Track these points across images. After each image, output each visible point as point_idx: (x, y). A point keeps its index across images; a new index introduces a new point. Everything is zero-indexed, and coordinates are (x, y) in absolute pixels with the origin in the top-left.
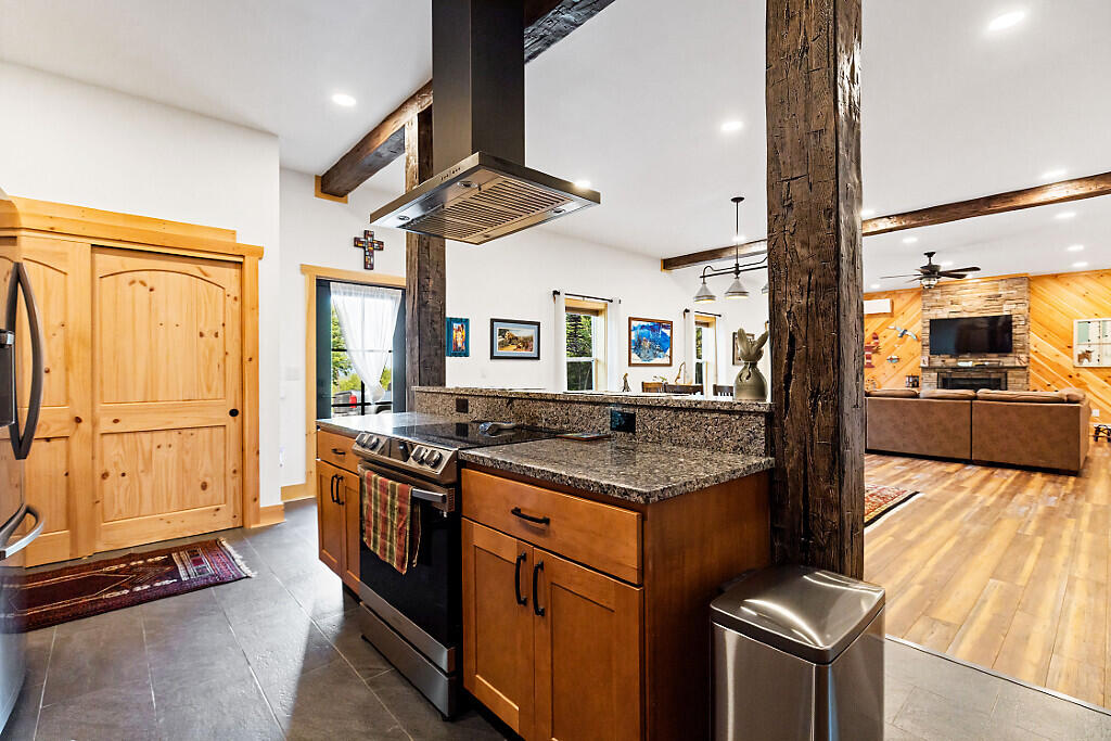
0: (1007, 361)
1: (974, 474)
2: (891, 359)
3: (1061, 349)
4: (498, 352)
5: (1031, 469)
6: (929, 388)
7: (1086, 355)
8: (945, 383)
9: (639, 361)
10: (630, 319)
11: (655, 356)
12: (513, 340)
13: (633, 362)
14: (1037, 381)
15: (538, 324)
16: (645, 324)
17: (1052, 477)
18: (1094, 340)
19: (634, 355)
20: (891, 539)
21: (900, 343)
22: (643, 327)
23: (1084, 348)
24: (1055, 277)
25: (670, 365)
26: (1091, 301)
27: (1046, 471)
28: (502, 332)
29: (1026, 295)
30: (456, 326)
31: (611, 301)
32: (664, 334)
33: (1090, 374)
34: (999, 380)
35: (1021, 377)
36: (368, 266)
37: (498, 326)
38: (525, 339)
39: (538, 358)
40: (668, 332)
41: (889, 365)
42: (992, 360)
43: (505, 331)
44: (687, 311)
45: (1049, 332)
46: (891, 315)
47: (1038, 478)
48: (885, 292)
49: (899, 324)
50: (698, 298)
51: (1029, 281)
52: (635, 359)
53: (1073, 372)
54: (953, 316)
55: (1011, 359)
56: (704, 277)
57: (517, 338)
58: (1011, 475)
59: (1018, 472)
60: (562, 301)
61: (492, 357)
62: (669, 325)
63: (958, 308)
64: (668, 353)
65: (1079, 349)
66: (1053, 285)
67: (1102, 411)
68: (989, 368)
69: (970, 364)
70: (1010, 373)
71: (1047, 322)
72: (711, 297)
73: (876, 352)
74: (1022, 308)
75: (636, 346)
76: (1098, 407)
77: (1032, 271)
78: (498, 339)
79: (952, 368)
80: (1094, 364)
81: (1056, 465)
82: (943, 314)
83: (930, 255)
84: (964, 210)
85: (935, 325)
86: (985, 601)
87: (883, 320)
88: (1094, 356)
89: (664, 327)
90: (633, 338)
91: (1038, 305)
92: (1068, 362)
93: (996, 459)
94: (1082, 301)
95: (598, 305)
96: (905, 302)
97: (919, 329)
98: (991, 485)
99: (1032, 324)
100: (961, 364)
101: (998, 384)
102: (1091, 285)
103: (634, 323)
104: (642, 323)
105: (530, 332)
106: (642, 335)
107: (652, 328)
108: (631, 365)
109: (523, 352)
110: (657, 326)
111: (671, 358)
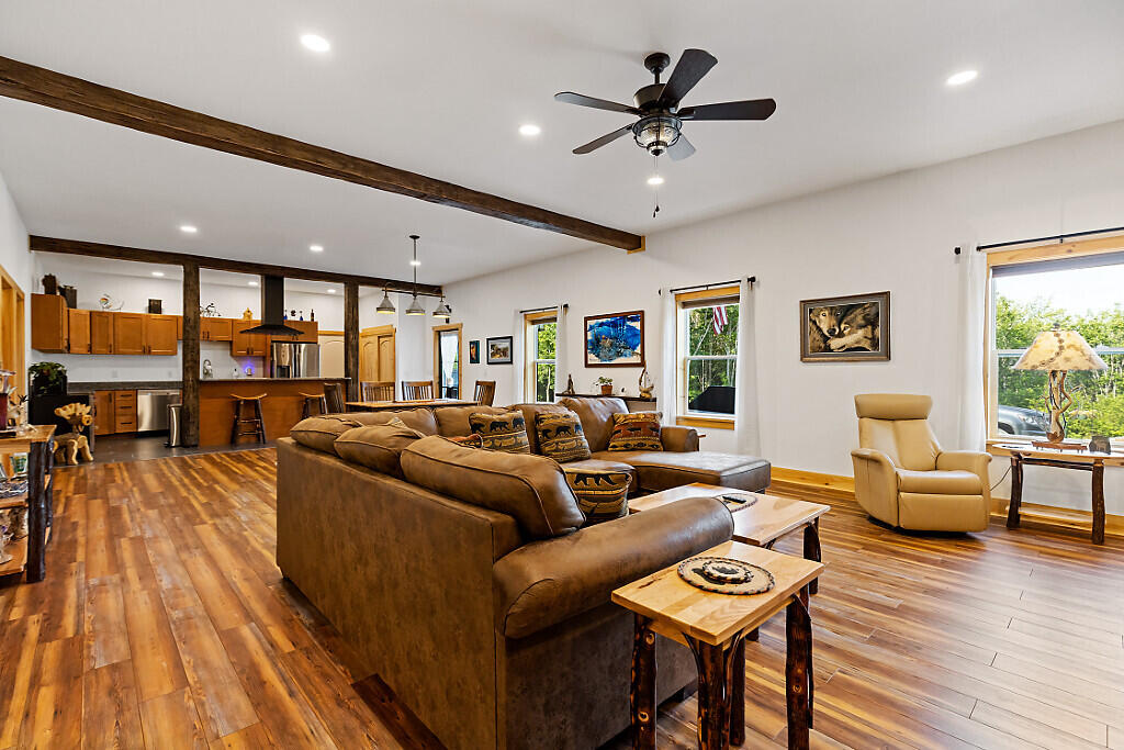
4: (490, 359)
9: (598, 362)
10: (586, 319)
11: (619, 354)
15: (511, 338)
16: (604, 320)
19: (592, 356)
22: (601, 325)
25: (643, 365)
32: (633, 328)
37: (491, 344)
38: (503, 349)
39: (511, 362)
40: (637, 325)
43: (494, 345)
52: (593, 359)
57: (499, 349)
61: (487, 363)
62: (639, 316)
64: (638, 350)
75: (593, 345)
89: (629, 319)
90: (589, 338)
103: (590, 322)
104: (600, 321)
105: (506, 344)
106: (600, 334)
107: (614, 325)
108: (587, 365)
109: (503, 359)
110: (620, 319)
111: (642, 355)
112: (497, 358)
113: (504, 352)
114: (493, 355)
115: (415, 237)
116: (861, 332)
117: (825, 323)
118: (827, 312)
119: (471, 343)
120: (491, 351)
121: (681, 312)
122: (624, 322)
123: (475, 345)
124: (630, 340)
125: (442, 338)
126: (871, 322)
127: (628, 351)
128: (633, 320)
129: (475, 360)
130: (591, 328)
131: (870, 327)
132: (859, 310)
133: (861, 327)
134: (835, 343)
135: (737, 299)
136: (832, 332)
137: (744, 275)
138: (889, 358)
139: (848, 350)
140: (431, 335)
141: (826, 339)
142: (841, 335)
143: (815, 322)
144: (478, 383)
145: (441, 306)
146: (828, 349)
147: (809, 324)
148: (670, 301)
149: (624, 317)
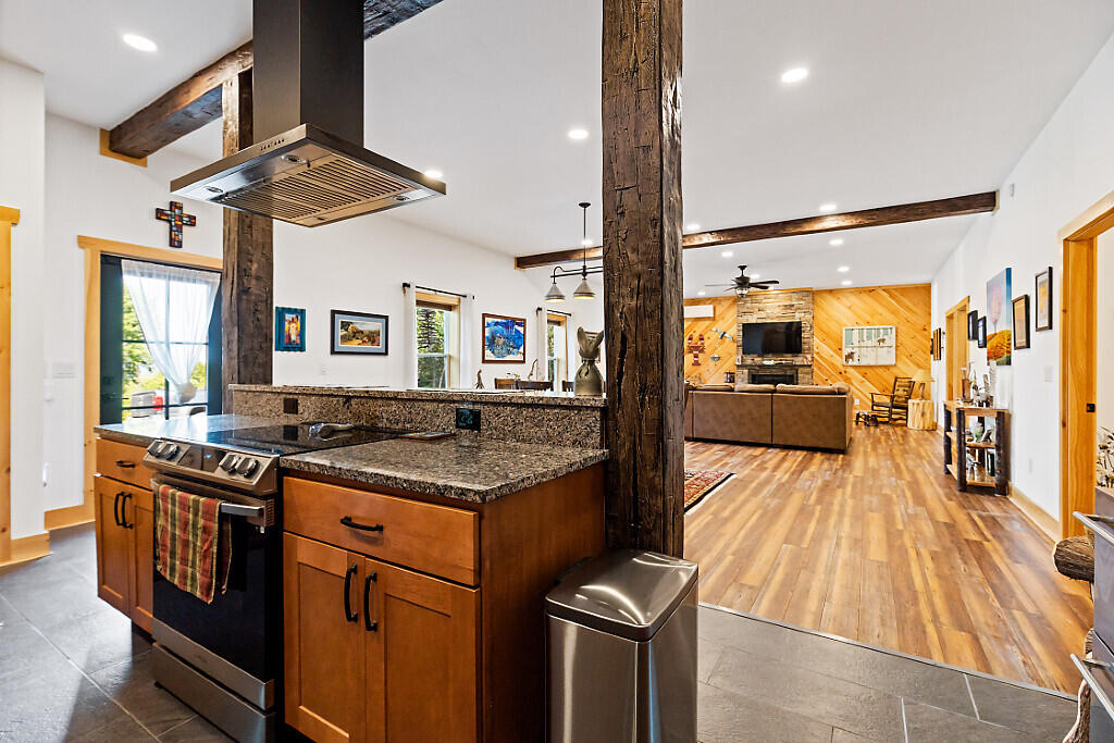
0: (798, 360)
1: (774, 456)
2: (714, 358)
3: (835, 351)
4: (340, 346)
5: (813, 450)
6: (742, 384)
7: (850, 356)
8: (754, 379)
9: (493, 358)
10: (484, 316)
11: (509, 352)
12: (357, 334)
13: (486, 358)
14: (819, 376)
15: (386, 318)
16: (499, 320)
17: (828, 455)
18: (856, 344)
19: (488, 352)
20: (711, 517)
21: (720, 344)
22: (497, 324)
23: (850, 350)
24: (831, 291)
25: (524, 362)
26: (853, 312)
27: (824, 451)
28: (345, 325)
29: (811, 306)
30: (288, 317)
31: (465, 296)
32: (517, 331)
33: (852, 370)
34: (792, 376)
35: (807, 373)
36: (175, 243)
37: (339, 319)
38: (371, 332)
39: (386, 353)
40: (521, 329)
41: (712, 363)
42: (787, 359)
43: (349, 324)
44: (539, 309)
45: (828, 336)
46: (714, 319)
47: (818, 456)
48: (709, 299)
49: (720, 326)
50: (549, 297)
51: (812, 294)
52: (489, 355)
53: (843, 370)
54: (759, 321)
55: (801, 359)
56: (554, 276)
57: (362, 332)
58: (800, 455)
59: (805, 453)
60: (413, 295)
61: (333, 352)
62: (522, 323)
63: (763, 314)
64: (521, 350)
65: (846, 351)
66: (829, 297)
67: (861, 401)
68: (786, 365)
69: (772, 363)
70: (800, 370)
71: (825, 329)
72: (561, 297)
73: (702, 351)
74: (808, 317)
75: (489, 342)
76: (859, 398)
77: (815, 286)
78: (340, 332)
79: (759, 366)
80: (856, 363)
81: (830, 446)
82: (753, 319)
83: (743, 268)
84: (768, 231)
85: (747, 328)
86: (779, 564)
87: (708, 323)
88: (856, 357)
89: (517, 324)
90: (486, 335)
91: (821, 315)
92: (839, 361)
93: (789, 443)
94: (849, 312)
95: (452, 301)
96: (726, 306)
97: (734, 332)
98: (786, 465)
99: (815, 330)
100: (766, 363)
101: (792, 380)
102: (853, 300)
103: (488, 320)
104: (496, 320)
105: (377, 326)
106: (496, 332)
107: (506, 325)
108: (484, 361)
109: (369, 347)
110: (510, 323)
111: (524, 354)
112: (354, 345)
113: (372, 337)
114: (345, 339)
115: (585, 205)
122: (513, 325)
124: (517, 341)
127: (515, 350)
130: (488, 325)
149: (514, 321)
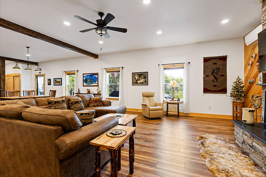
9: (87, 85)
10: (83, 74)
11: (92, 83)
15: (61, 78)
16: (88, 75)
22: (87, 76)
25: (98, 86)
39: (61, 85)
40: (97, 76)
52: (85, 84)
61: (54, 85)
62: (97, 74)
64: (97, 82)
75: (85, 81)
89: (94, 75)
90: (84, 79)
103: (84, 75)
104: (87, 75)
105: (60, 80)
106: (87, 78)
107: (91, 76)
108: (83, 86)
109: (59, 84)
111: (98, 83)
112: (57, 84)
113: (59, 82)
114: (55, 83)
115: (28, 47)
116: (143, 80)
117: (137, 77)
118: (137, 75)
119: (48, 79)
120: (55, 82)
121: (107, 74)
122: (93, 75)
123: (50, 80)
124: (95, 80)
125: (38, 78)
126: (145, 78)
127: (94, 83)
128: (95, 75)
129: (49, 84)
130: (85, 76)
131: (145, 79)
132: (143, 75)
133: (143, 78)
134: (138, 82)
135: (119, 71)
136: (138, 79)
137: (121, 66)
138: (148, 85)
139: (141, 83)
140: (34, 77)
141: (137, 81)
142: (140, 80)
143: (135, 77)
144: (50, 91)
145: (37, 69)
146: (137, 83)
147: (134, 77)
148: (105, 71)
149: (93, 74)
